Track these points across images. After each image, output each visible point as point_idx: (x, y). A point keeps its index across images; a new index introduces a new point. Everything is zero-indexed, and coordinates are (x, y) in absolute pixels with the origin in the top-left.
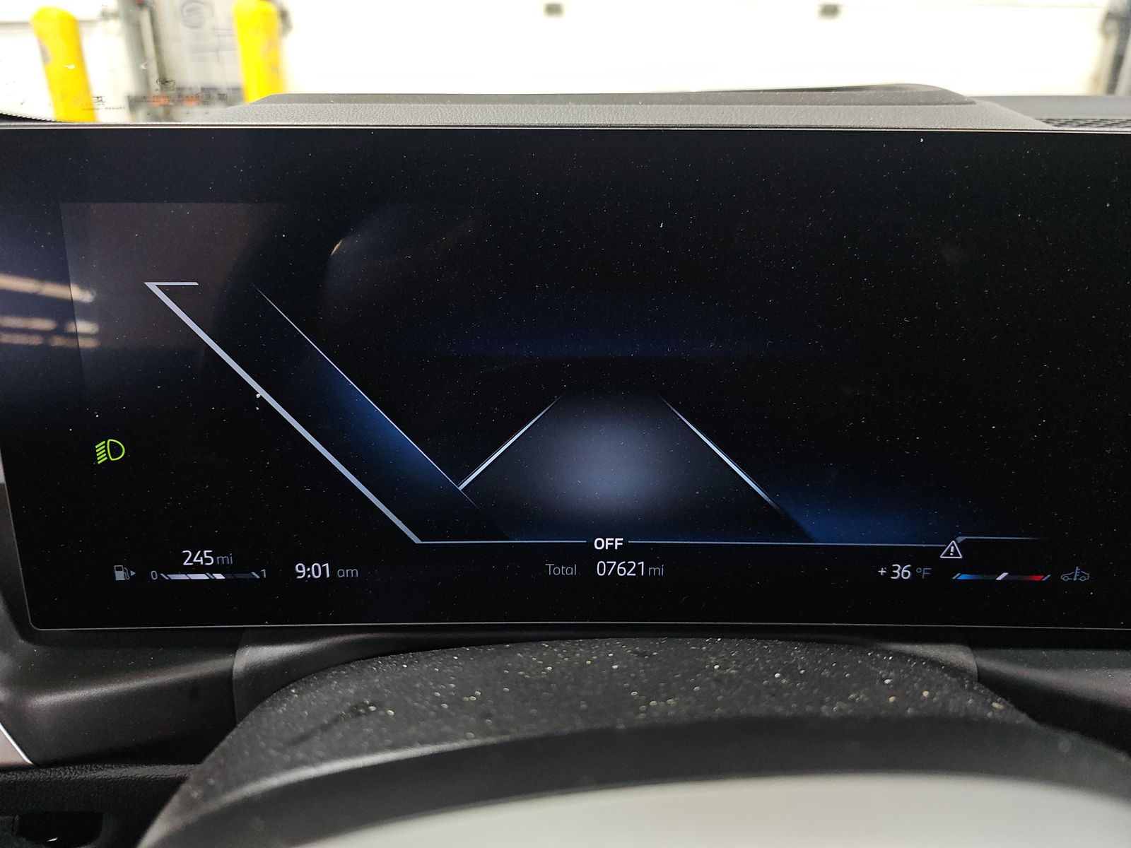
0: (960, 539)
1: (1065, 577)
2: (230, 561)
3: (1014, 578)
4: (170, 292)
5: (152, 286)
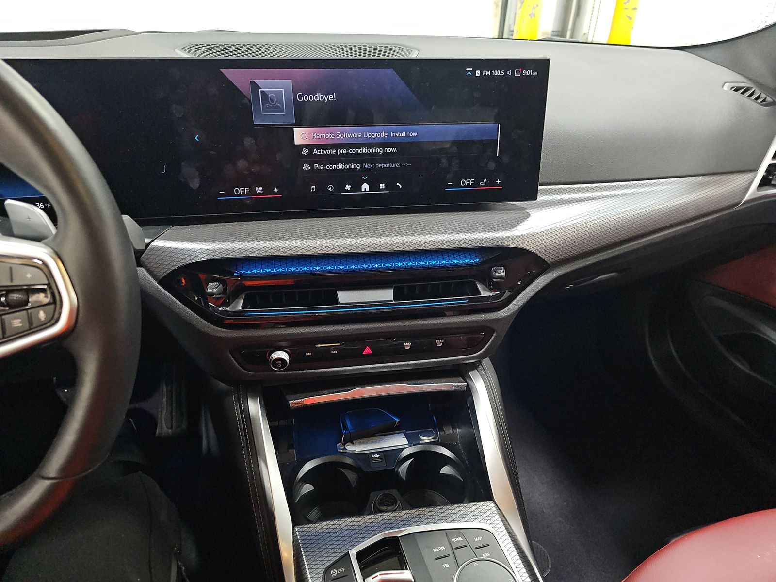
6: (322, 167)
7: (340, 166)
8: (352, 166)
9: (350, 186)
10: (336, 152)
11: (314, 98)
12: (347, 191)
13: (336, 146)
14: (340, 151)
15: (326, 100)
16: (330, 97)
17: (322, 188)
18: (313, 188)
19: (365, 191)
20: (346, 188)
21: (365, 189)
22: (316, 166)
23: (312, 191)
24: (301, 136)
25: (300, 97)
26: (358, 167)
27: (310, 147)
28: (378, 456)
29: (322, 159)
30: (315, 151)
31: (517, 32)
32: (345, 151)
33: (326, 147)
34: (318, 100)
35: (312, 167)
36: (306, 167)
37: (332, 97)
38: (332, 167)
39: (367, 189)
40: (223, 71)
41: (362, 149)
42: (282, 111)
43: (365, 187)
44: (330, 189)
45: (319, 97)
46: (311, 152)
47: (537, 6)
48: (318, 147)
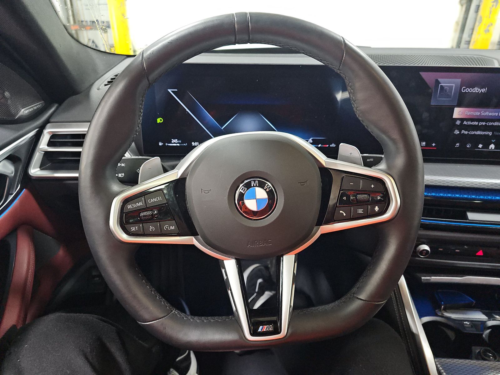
0: (312, 138)
1: (331, 146)
2: (181, 142)
3: (322, 146)
4: (173, 92)
5: (169, 90)
6: (466, 133)
7: (478, 133)
8: (486, 133)
9: (482, 145)
10: (479, 124)
11: (472, 90)
12: (479, 148)
13: (479, 120)
14: (481, 124)
15: (480, 92)
16: (483, 90)
17: (463, 145)
18: (457, 145)
19: (491, 149)
20: (479, 147)
21: (492, 148)
22: (463, 132)
23: (456, 146)
24: (458, 113)
25: (464, 89)
26: (490, 134)
27: (462, 120)
28: (469, 323)
29: (468, 128)
30: (465, 123)
31: (474, 42)
32: (484, 123)
33: (472, 120)
34: (475, 91)
35: (460, 131)
36: (457, 132)
37: (484, 90)
38: (473, 133)
39: (493, 148)
40: (421, 73)
41: (496, 123)
42: (450, 97)
43: (492, 146)
44: (468, 146)
45: (476, 90)
46: (461, 123)
47: (492, 24)
48: (467, 120)
